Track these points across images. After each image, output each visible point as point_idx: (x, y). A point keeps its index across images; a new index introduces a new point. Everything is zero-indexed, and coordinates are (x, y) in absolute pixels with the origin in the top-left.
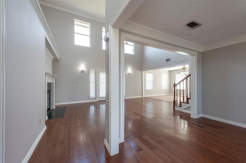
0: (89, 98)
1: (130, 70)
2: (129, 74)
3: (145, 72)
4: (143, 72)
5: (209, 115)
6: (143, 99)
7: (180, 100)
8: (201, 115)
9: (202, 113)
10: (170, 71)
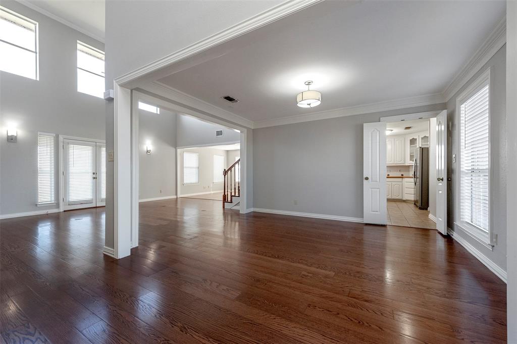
0: (36, 205)
1: (149, 144)
2: (147, 152)
3: (182, 149)
4: (179, 151)
5: (260, 208)
6: (179, 200)
7: (231, 193)
8: (252, 210)
9: (254, 206)
10: (228, 151)
